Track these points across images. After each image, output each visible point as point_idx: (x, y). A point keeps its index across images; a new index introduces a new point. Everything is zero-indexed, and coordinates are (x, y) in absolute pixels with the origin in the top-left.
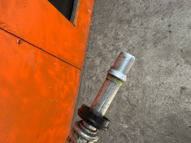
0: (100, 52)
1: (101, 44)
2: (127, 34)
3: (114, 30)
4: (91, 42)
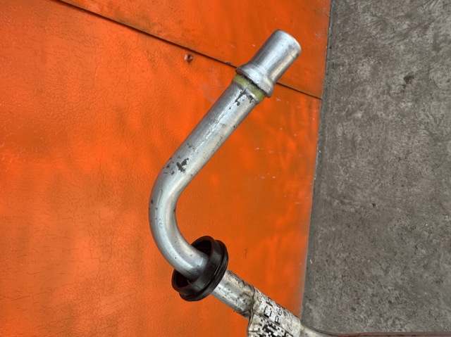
0: (369, 44)
4: (339, 22)
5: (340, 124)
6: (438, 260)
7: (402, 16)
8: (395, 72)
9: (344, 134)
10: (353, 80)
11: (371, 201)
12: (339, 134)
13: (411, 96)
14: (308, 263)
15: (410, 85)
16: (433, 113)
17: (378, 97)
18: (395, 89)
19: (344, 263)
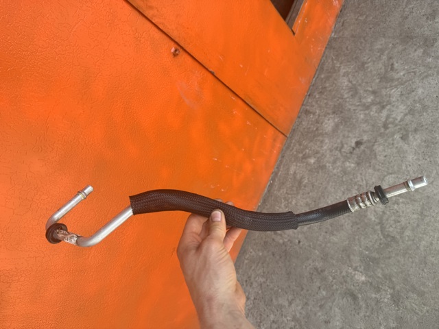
0: (339, 104)
1: (347, 86)
2: (415, 72)
3: (384, 57)
4: (323, 76)
5: (294, 163)
6: (332, 304)
7: (369, 91)
8: (350, 135)
9: (295, 173)
10: (317, 129)
11: (298, 238)
12: (292, 172)
13: (356, 159)
15: (357, 149)
16: (367, 178)
17: (331, 151)
18: (346, 148)
19: (259, 287)
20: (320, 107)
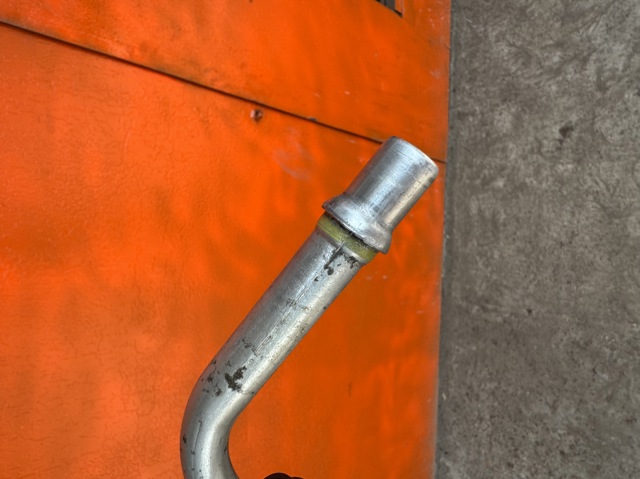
0: (508, 85)
5: (474, 197)
6: (628, 389)
7: (550, 46)
8: (546, 123)
9: (480, 211)
10: (488, 134)
11: (524, 306)
12: (474, 210)
13: (571, 155)
14: (441, 399)
15: (568, 140)
16: (604, 177)
17: (524, 158)
18: (548, 145)
19: (491, 398)
20: (479, 101)
